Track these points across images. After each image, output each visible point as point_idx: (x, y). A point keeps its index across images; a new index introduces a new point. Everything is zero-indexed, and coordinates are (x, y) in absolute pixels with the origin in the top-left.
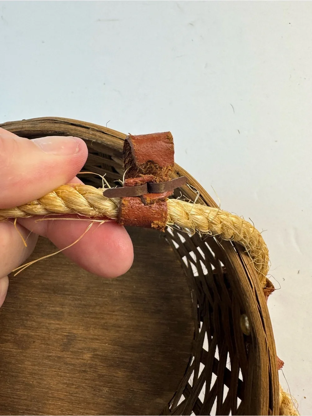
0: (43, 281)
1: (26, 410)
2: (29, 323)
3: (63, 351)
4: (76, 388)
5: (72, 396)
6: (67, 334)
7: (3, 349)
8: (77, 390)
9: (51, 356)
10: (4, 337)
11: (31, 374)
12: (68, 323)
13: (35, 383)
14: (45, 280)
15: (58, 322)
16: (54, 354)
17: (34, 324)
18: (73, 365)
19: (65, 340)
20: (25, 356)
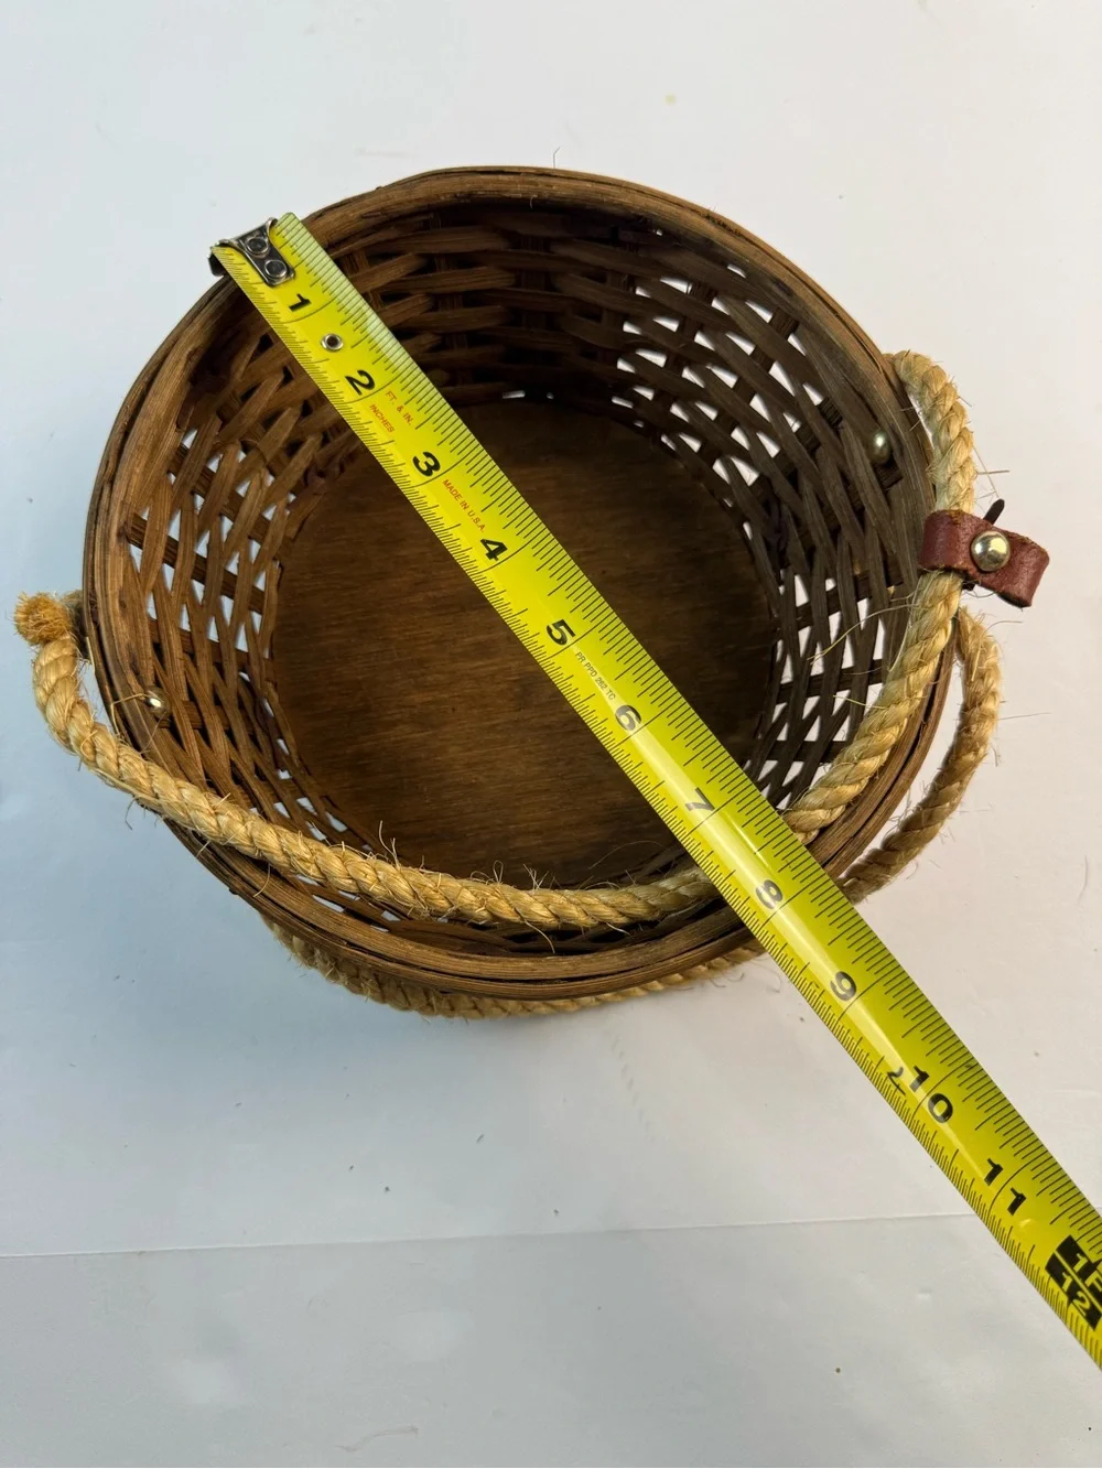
0: (430, 594)
1: (481, 828)
2: (429, 678)
3: (519, 710)
4: (567, 764)
5: (563, 779)
6: (517, 678)
7: (393, 739)
8: (570, 767)
9: (497, 725)
10: (386, 718)
11: (469, 765)
12: (512, 657)
13: (481, 779)
14: (433, 590)
15: (490, 662)
16: (501, 721)
17: (441, 677)
18: (548, 727)
19: (517, 690)
20: (442, 740)
